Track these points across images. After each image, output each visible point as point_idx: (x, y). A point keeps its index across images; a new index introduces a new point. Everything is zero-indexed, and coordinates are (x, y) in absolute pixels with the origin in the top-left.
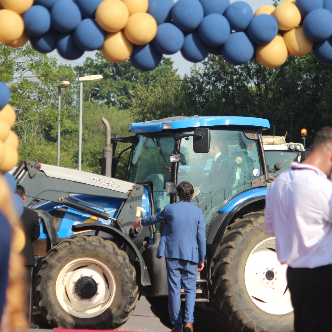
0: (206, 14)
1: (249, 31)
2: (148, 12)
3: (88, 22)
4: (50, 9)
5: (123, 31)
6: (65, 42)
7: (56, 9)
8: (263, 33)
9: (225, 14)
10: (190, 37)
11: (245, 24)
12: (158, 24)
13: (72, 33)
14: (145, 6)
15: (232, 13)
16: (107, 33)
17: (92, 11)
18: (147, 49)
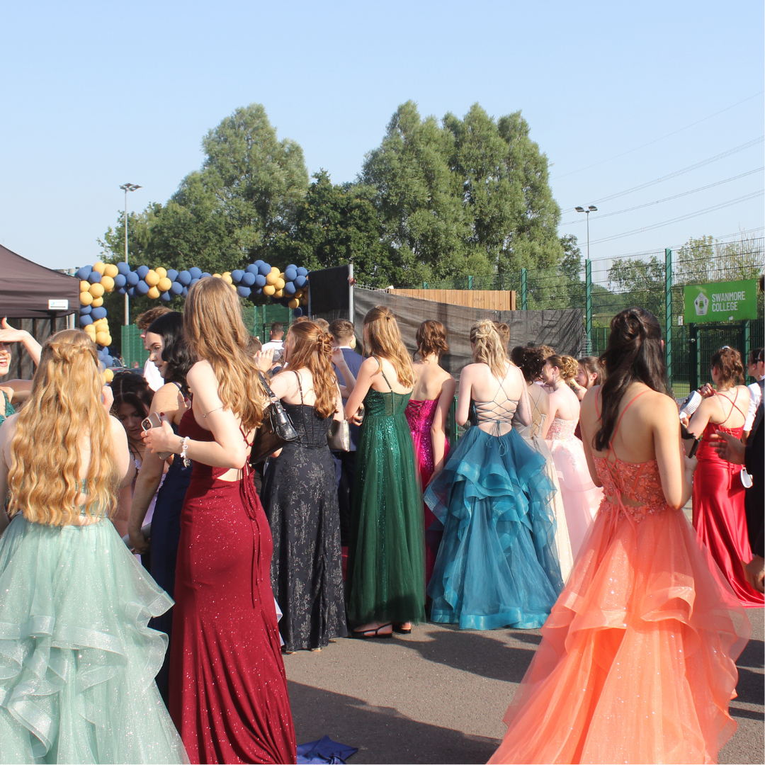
0: (192, 278)
2: (168, 278)
3: (142, 282)
4: (125, 275)
5: (157, 286)
6: (132, 290)
7: (128, 276)
12: (172, 282)
13: (135, 286)
16: (150, 286)
17: (144, 277)
18: (167, 293)
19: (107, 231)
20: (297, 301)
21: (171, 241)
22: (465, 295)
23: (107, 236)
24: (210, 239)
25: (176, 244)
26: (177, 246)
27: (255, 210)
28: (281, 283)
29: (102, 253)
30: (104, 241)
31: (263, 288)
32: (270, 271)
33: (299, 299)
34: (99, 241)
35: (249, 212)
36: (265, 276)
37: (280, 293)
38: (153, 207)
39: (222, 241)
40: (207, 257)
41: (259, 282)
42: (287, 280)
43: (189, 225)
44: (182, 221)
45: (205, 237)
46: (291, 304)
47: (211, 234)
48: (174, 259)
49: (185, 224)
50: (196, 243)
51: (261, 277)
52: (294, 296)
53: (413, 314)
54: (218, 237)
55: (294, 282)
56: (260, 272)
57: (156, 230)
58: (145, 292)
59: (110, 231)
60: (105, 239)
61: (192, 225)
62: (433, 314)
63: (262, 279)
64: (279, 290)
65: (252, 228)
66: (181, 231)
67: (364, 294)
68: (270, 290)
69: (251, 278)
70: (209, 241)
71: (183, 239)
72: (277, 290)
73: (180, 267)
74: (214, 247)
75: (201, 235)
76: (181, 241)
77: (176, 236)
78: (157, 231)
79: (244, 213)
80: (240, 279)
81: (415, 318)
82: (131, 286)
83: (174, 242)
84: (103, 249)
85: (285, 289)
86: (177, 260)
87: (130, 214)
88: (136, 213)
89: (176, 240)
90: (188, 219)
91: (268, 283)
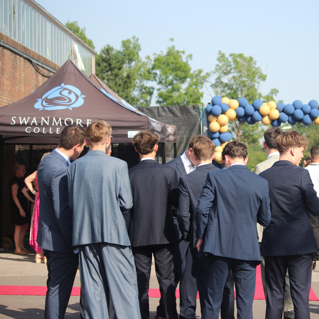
2: (277, 109)
3: (257, 112)
4: (244, 108)
5: (268, 115)
6: (249, 119)
7: (246, 108)
8: (315, 115)
9: (301, 109)
10: (290, 117)
11: (309, 113)
12: (280, 112)
13: (252, 116)
14: (276, 107)
15: (304, 109)
16: (263, 116)
17: (258, 108)
18: (276, 121)
58: (259, 120)
82: (249, 116)
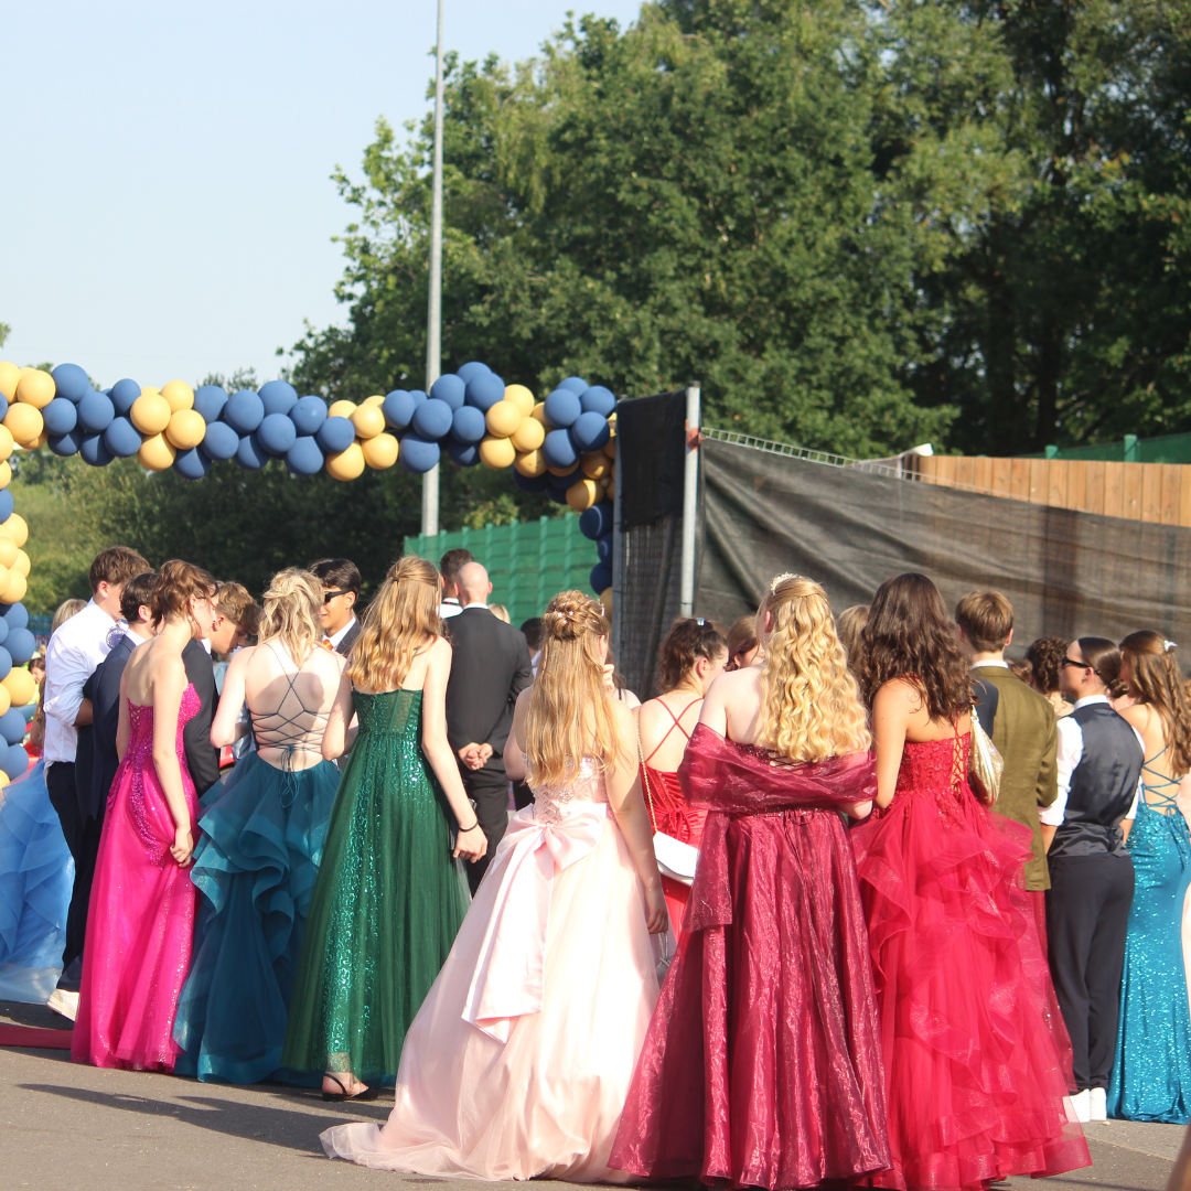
0: (266, 414)
1: (318, 436)
2: (193, 408)
3: (122, 421)
4: (76, 403)
5: (164, 432)
6: (93, 445)
7: (82, 405)
8: (336, 442)
9: (290, 414)
10: (247, 439)
11: (314, 428)
12: (207, 423)
13: (103, 433)
14: (190, 401)
15: (299, 414)
16: (145, 435)
17: (127, 408)
18: (194, 453)
19: (374, 139)
20: (591, 486)
21: (626, 186)
22: (1172, 479)
23: (375, 161)
24: (789, 179)
25: (644, 199)
26: (649, 208)
27: (1006, 59)
28: (534, 434)
29: (352, 229)
30: (359, 179)
31: (478, 444)
32: (501, 398)
33: (598, 481)
34: (344, 180)
35: (976, 66)
36: (485, 411)
37: (531, 463)
38: (581, 36)
39: (845, 189)
40: (779, 259)
41: (461, 429)
42: (551, 424)
43: (701, 121)
44: (676, 103)
45: (770, 172)
46: (573, 495)
47: (796, 161)
48: (635, 264)
49: (685, 117)
50: (729, 198)
51: (473, 414)
52: (578, 474)
53: (947, 536)
54: (827, 173)
55: (571, 428)
56: (470, 400)
57: (568, 136)
58: (131, 449)
59: (386, 139)
60: (367, 170)
61: (715, 119)
62: (1014, 539)
63: (472, 418)
64: (529, 452)
65: (991, 133)
66: (667, 145)
67: (790, 471)
68: (499, 453)
69: (439, 417)
70: (789, 190)
71: (678, 179)
72: (521, 453)
73: (660, 299)
74: (810, 215)
75: (755, 164)
76: (668, 189)
77: (648, 163)
78: (571, 140)
79: (956, 70)
80: (405, 419)
81: (951, 549)
82: (92, 433)
83: (636, 189)
84: (355, 213)
85: (543, 450)
86: (644, 264)
87: (480, 67)
88: (509, 61)
89: (644, 182)
90: (699, 96)
91: (489, 434)
